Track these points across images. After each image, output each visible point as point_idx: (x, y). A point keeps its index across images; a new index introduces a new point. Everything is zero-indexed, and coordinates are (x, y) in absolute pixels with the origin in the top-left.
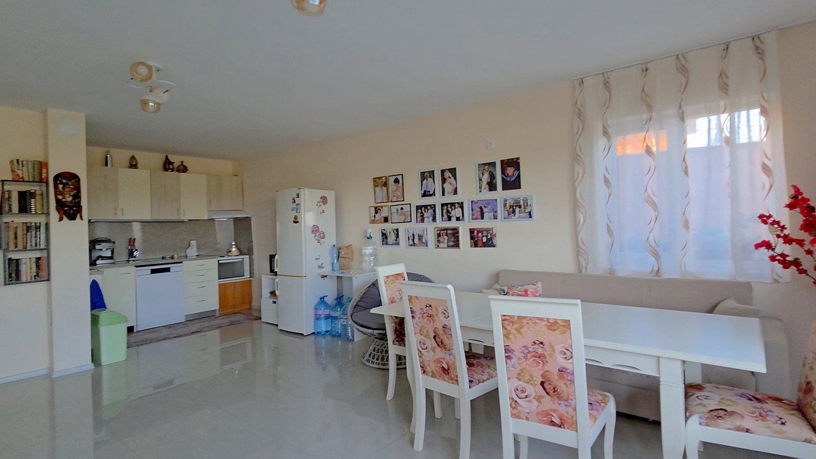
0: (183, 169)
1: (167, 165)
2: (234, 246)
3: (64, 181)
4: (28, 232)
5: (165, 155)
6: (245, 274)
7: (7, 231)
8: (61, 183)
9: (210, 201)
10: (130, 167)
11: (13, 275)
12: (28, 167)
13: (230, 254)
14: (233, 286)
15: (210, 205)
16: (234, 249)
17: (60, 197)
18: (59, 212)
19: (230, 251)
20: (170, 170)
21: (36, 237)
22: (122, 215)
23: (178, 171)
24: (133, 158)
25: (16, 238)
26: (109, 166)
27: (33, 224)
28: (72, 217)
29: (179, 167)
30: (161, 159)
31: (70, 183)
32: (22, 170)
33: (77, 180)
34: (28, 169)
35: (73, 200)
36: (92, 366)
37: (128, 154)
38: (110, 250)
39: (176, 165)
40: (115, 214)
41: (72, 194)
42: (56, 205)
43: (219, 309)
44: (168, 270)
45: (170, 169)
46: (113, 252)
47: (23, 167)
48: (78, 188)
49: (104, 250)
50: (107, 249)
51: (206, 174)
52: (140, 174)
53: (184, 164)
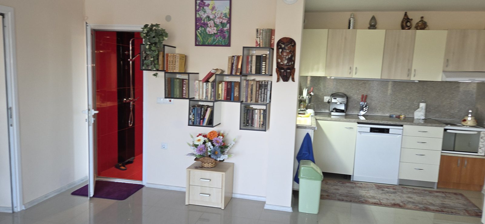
0: (423, 25)
1: (406, 23)
2: (470, 115)
3: (283, 46)
4: (259, 89)
5: (403, 13)
6: (480, 151)
7: (247, 87)
8: (281, 48)
9: (448, 60)
10: (369, 28)
11: (250, 122)
12: (263, 35)
13: (464, 123)
14: (459, 162)
15: (447, 66)
16: (469, 119)
17: (279, 61)
18: (277, 73)
19: (465, 120)
20: (407, 28)
21: (264, 93)
22: (356, 73)
23: (417, 27)
24: (373, 18)
25: (252, 92)
26: (351, 28)
27: (263, 83)
28: (286, 79)
29: (417, 23)
30: (400, 16)
31: (287, 48)
32: (260, 38)
33: (293, 44)
34: (263, 37)
35: (287, 63)
36: (290, 210)
37: (369, 15)
38: (344, 104)
39: (414, 23)
40: (350, 73)
41: (287, 57)
42: (276, 68)
43: (438, 183)
44: (387, 131)
45: (407, 26)
46: (346, 106)
47: (260, 35)
48: (293, 53)
49: (338, 103)
50: (341, 103)
51: (447, 30)
52: (379, 34)
53: (425, 20)
